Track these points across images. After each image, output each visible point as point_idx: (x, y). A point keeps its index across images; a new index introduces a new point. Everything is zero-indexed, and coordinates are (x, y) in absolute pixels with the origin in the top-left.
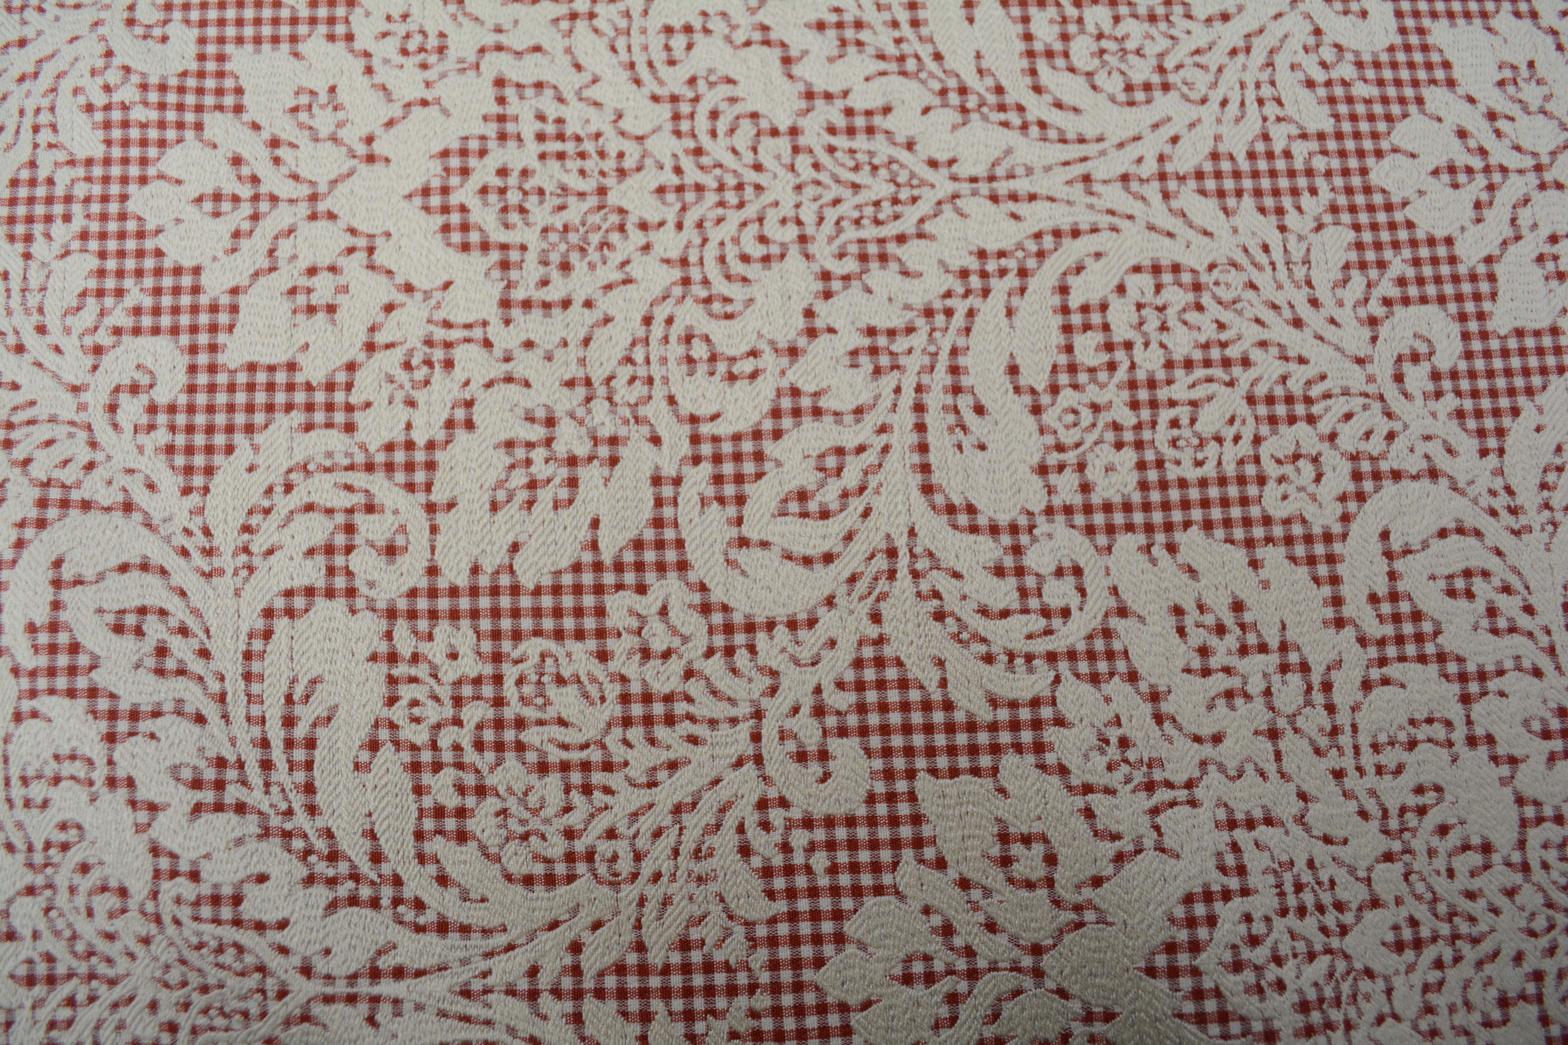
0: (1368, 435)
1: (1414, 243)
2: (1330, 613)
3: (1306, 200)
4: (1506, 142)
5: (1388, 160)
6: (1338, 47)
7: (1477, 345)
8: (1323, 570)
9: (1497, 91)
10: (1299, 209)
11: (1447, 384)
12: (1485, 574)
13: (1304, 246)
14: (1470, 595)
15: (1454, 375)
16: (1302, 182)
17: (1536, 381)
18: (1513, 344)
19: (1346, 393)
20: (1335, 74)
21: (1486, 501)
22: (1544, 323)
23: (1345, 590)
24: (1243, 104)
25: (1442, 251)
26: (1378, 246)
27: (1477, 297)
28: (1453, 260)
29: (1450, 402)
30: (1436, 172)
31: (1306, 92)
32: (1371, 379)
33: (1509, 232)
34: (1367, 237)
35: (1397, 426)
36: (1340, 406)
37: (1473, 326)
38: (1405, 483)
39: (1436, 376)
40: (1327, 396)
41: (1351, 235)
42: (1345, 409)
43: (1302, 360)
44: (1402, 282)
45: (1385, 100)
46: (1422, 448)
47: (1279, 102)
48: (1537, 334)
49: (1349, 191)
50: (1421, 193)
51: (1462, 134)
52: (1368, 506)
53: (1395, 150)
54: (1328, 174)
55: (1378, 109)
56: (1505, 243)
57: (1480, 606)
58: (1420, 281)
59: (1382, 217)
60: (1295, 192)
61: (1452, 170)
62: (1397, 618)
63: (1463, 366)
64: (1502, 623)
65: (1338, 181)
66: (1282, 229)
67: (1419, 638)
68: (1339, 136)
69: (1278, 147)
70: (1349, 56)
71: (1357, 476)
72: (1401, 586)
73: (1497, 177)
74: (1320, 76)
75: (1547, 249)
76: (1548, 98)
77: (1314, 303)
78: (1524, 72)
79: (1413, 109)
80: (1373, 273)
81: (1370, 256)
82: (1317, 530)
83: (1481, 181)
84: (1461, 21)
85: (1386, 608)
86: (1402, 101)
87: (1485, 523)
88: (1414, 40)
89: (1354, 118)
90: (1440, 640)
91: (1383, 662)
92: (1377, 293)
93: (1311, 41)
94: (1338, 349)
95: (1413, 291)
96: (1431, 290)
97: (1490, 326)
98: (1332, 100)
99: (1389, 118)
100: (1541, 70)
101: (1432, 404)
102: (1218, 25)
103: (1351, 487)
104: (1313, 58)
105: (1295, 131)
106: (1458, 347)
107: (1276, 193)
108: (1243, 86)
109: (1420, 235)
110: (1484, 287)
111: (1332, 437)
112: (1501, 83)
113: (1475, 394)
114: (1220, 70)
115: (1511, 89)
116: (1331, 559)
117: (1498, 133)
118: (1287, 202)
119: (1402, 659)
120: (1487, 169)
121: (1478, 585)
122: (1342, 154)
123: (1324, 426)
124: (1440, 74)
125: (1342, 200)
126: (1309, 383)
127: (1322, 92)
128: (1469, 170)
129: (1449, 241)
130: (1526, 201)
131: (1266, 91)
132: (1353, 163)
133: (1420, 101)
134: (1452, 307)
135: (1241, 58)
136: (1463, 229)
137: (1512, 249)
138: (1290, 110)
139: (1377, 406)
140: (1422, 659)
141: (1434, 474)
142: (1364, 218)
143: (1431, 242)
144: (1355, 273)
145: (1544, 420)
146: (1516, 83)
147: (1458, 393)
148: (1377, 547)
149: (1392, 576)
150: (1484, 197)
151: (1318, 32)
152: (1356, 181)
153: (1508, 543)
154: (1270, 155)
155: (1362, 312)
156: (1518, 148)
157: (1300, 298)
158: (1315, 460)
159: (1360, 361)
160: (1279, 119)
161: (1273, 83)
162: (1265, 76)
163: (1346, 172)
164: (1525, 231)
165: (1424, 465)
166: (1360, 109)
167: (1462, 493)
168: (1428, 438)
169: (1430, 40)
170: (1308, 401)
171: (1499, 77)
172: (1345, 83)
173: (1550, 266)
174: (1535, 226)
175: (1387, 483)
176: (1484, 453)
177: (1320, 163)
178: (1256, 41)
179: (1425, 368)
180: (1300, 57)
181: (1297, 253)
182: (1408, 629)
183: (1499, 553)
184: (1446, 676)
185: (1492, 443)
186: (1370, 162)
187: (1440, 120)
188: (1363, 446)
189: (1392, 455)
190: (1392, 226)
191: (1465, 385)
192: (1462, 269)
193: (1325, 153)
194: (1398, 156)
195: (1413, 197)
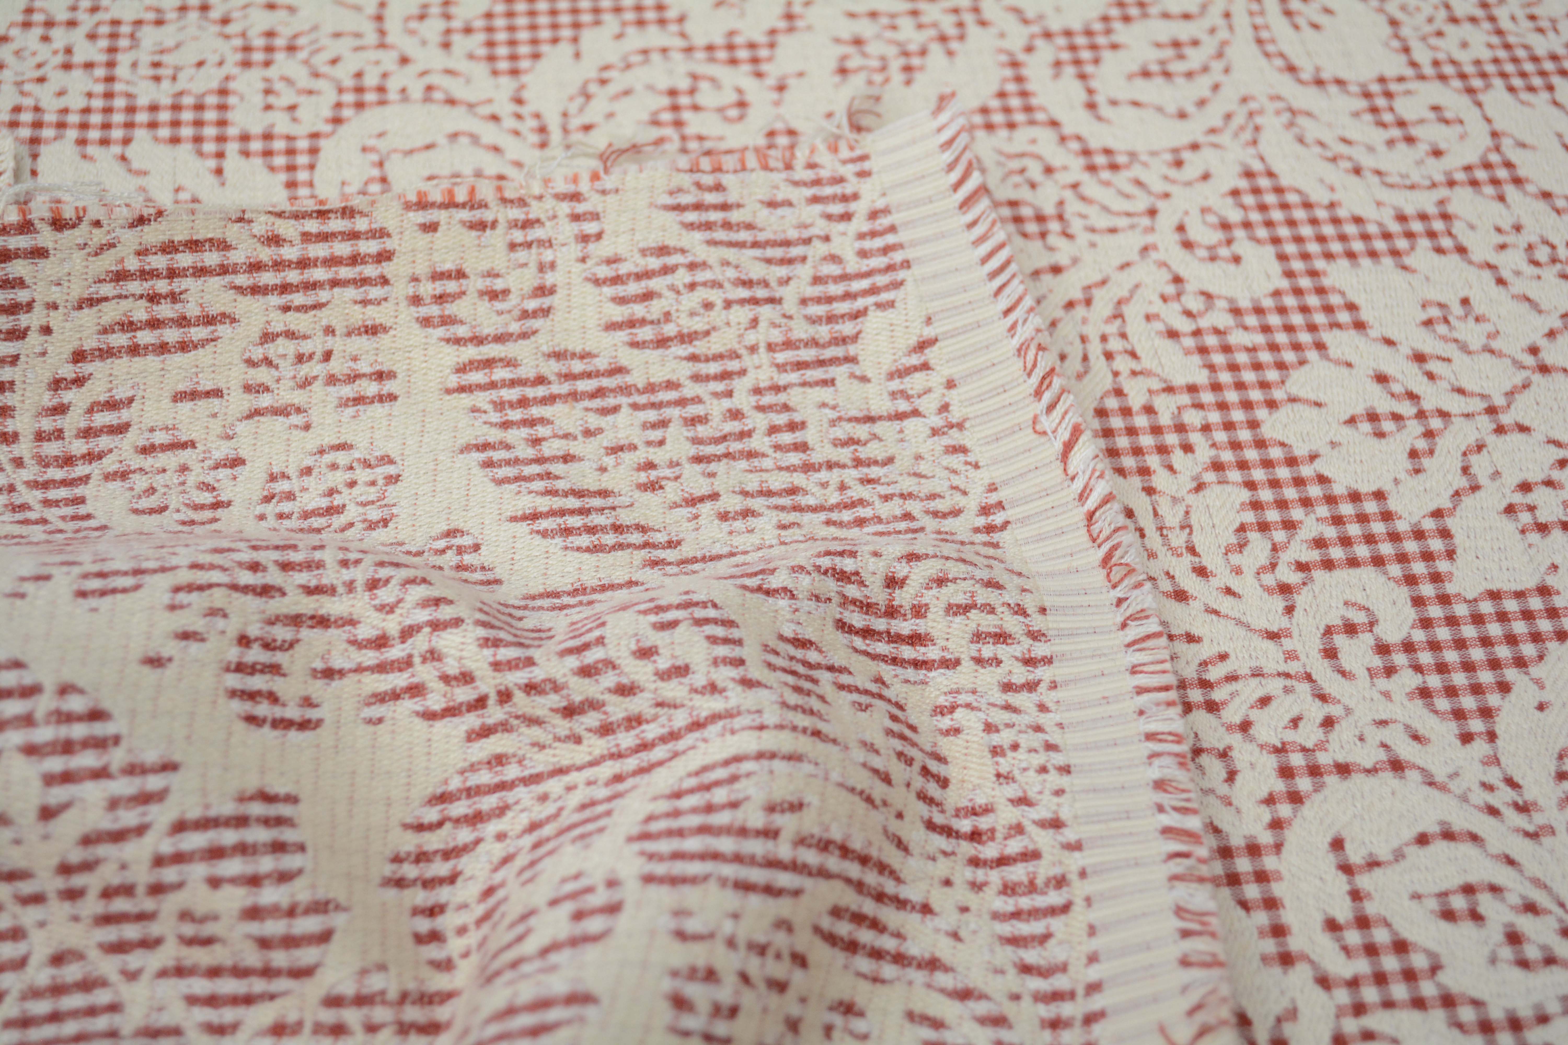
0: (1295, 722)
1: (1331, 500)
2: (1270, 946)
3: (1178, 458)
4: (1443, 385)
5: (1284, 413)
7: (1435, 611)
8: (1252, 891)
9: (1423, 332)
10: (1170, 468)
11: (1400, 659)
12: (1495, 889)
13: (1181, 510)
14: (1476, 916)
15: (1409, 647)
16: (1171, 439)
17: (1528, 650)
18: (1487, 607)
19: (1257, 673)
20: (1204, 323)
21: (1480, 797)
22: (1529, 582)
23: (1288, 916)
24: (1085, 358)
25: (1371, 507)
26: (1282, 504)
27: (1428, 556)
28: (1387, 516)
29: (1409, 680)
30: (1352, 421)
31: (1169, 343)
32: (1291, 656)
33: (1462, 482)
34: (1266, 495)
35: (1335, 710)
36: (1252, 690)
37: (1427, 590)
38: (1357, 779)
39: (1383, 649)
40: (1232, 678)
41: (1245, 495)
42: (1260, 693)
43: (1191, 639)
44: (1320, 543)
46: (1377, 735)
47: (1133, 355)
48: (1520, 595)
49: (1236, 446)
50: (1333, 444)
51: (1382, 379)
52: (1308, 810)
53: (1293, 400)
54: (1206, 428)
55: (1265, 357)
56: (1457, 494)
57: (1494, 933)
58: (1346, 541)
59: (1283, 473)
60: (1162, 450)
61: (1373, 417)
62: (1371, 950)
63: (1419, 636)
64: (1532, 953)
65: (1221, 436)
66: (1150, 491)
67: (1410, 975)
68: (1216, 387)
69: (1136, 401)
70: (1222, 304)
71: (1286, 772)
72: (1371, 908)
73: (1436, 423)
74: (1184, 325)
75: (1518, 498)
76: (1493, 335)
77: (1201, 572)
78: (1457, 310)
79: (1312, 355)
80: (1280, 536)
81: (1273, 515)
82: (1237, 841)
83: (1414, 428)
84: (1366, 262)
85: (1353, 937)
86: (1297, 347)
87: (1483, 825)
88: (1305, 282)
89: (1233, 367)
90: (1441, 977)
91: (1359, 1009)
92: (1287, 557)
93: (1171, 290)
94: (1239, 623)
95: (1337, 553)
96: (1362, 551)
97: (1450, 588)
98: (1203, 350)
99: (1281, 366)
100: (1479, 307)
101: (1382, 683)
102: (1047, 279)
103: (1279, 786)
104: (1176, 307)
105: (1156, 385)
106: (1411, 614)
107: (1137, 451)
108: (1084, 339)
109: (1338, 489)
110: (1436, 545)
111: (1245, 726)
112: (1428, 323)
113: (1442, 668)
115: (1442, 329)
116: (1262, 877)
117: (1431, 376)
118: (1153, 461)
119: (1388, 1004)
120: (1421, 415)
121: (1486, 903)
122: (1222, 406)
123: (1233, 714)
125: (1227, 456)
126: (1204, 664)
127: (1189, 342)
128: (1397, 417)
129: (1379, 495)
130: (1480, 448)
131: (1115, 344)
132: (1238, 415)
133: (1320, 346)
134: (1395, 570)
135: (1080, 311)
136: (1396, 481)
137: (1468, 501)
138: (1147, 362)
139: (1304, 688)
140: (1419, 1003)
141: (1397, 766)
142: (1259, 475)
143: (1355, 497)
144: (1253, 536)
145: (1545, 696)
146: (1446, 321)
147: (1418, 668)
148: (1328, 862)
149: (1356, 895)
150: (1421, 445)
151: (1177, 280)
152: (1244, 435)
153: (1520, 848)
154: (1126, 412)
155: (1269, 579)
156: (1461, 391)
157: (1181, 568)
158: (1224, 755)
159: (1273, 636)
160: (1134, 373)
161: (1123, 336)
162: (1112, 329)
163: (1229, 426)
164: (1483, 480)
165: (1382, 755)
166: (1242, 358)
167: (1443, 788)
168: (1383, 723)
169: (1326, 282)
170: (1205, 684)
171: (1424, 317)
172: (1217, 331)
173: (1525, 518)
174: (1496, 475)
175: (1332, 780)
176: (1467, 738)
177: (1193, 418)
178: (1098, 294)
179: (1366, 640)
180: (1158, 307)
181: (1172, 517)
182: (1390, 963)
183: (1511, 862)
184: (1460, 1026)
185: (1476, 725)
186: (1261, 413)
187: (1349, 365)
188: (1290, 736)
189: (1334, 745)
190: (1299, 482)
191: (1426, 658)
192: (1402, 526)
193: (1199, 406)
194: (1297, 406)
195: (1325, 450)
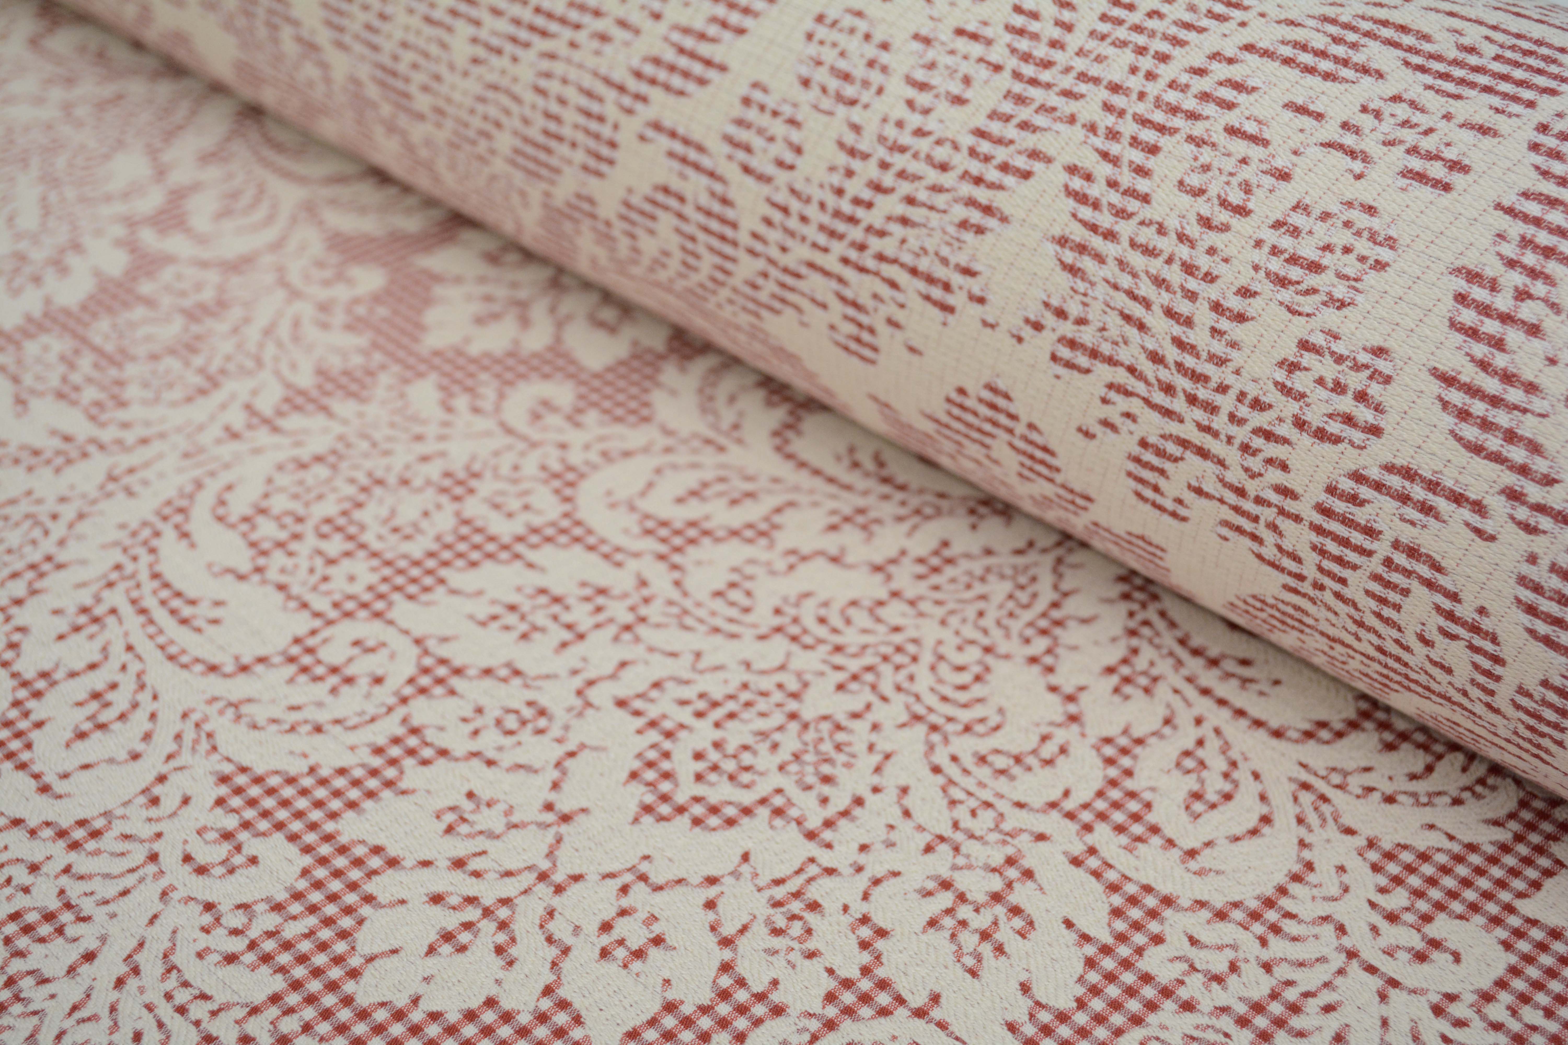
6: (244, 907)
45: (328, 922)
114: (113, 1009)
124: (375, 862)
